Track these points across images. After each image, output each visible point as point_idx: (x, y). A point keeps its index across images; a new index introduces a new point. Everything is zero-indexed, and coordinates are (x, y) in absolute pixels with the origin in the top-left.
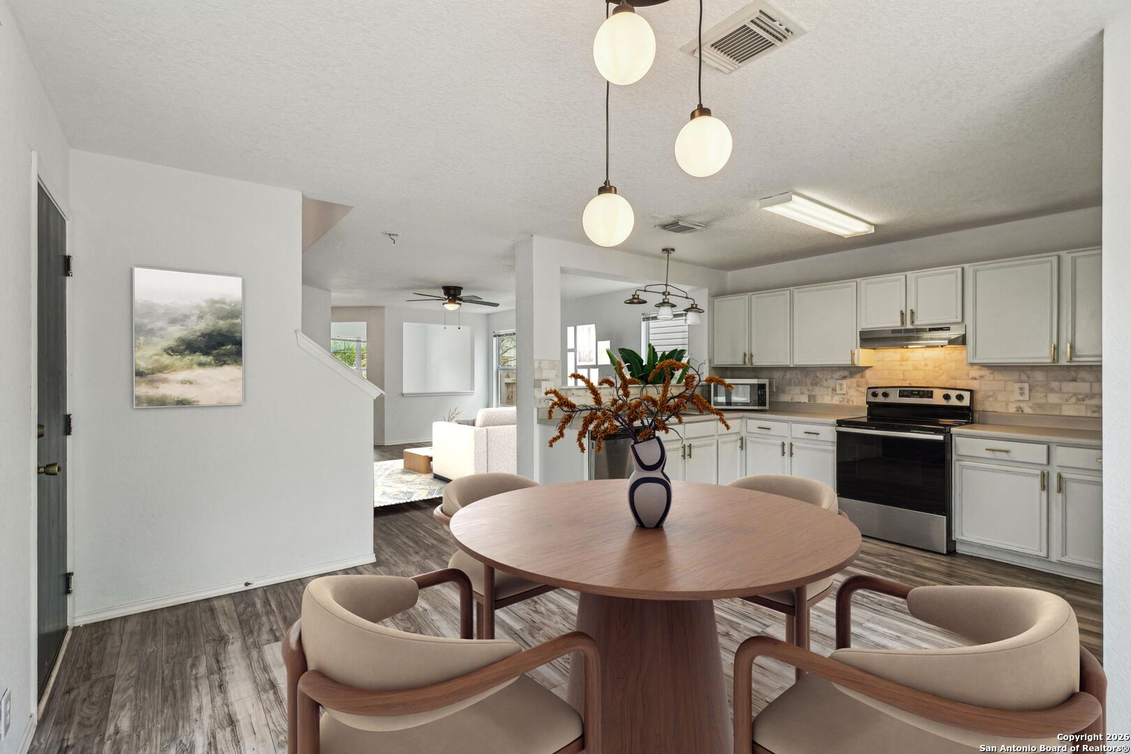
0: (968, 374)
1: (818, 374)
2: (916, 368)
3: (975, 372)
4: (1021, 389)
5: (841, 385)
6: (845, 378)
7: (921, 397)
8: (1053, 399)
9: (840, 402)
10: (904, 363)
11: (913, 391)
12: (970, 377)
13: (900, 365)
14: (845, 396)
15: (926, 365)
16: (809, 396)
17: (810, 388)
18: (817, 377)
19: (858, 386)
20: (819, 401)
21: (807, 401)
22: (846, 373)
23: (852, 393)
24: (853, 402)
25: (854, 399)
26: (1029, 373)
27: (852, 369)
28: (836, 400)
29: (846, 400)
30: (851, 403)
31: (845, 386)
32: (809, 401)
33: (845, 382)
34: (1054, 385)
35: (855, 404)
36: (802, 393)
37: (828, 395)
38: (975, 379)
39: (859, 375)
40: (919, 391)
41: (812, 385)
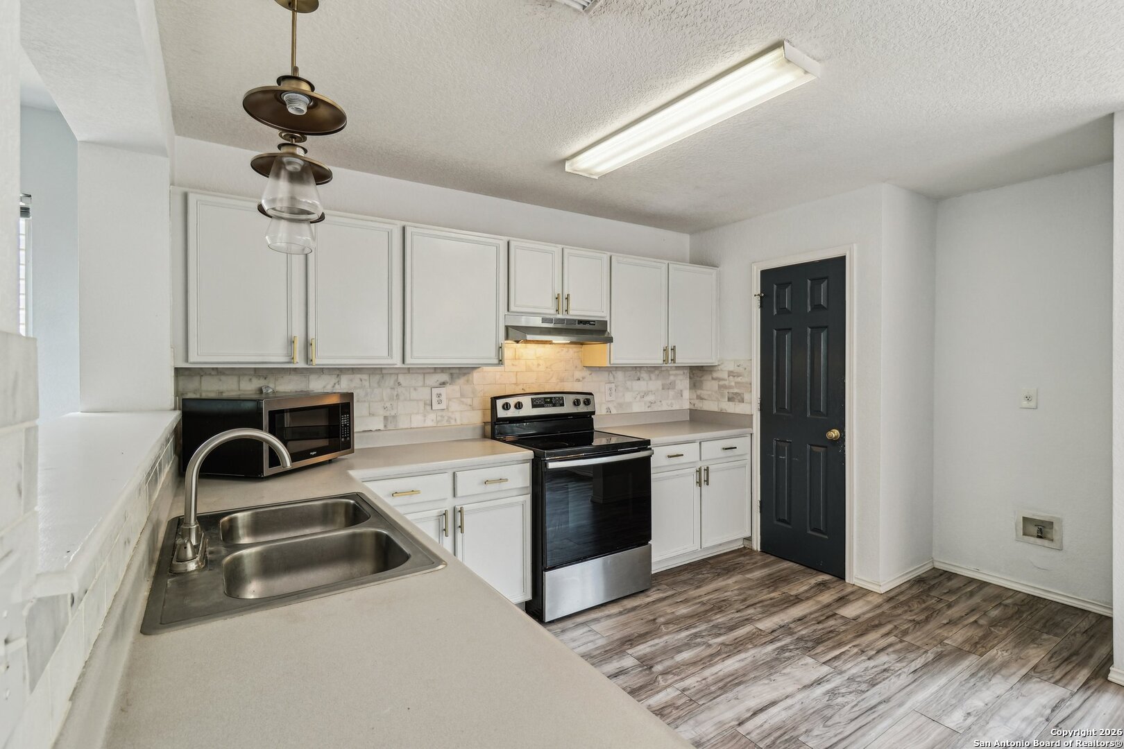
0: (573, 376)
1: (401, 378)
2: (529, 370)
3: (578, 374)
4: (610, 389)
5: (439, 395)
6: (443, 384)
7: (554, 405)
8: (628, 397)
9: (438, 422)
10: (516, 362)
11: (545, 398)
12: (575, 379)
13: (513, 365)
14: (444, 413)
15: (539, 365)
16: (386, 418)
17: (388, 405)
18: (399, 384)
19: (462, 395)
20: (403, 423)
21: (382, 427)
22: (444, 377)
23: (455, 406)
24: (456, 420)
25: (457, 416)
26: (614, 372)
27: (454, 371)
28: (430, 421)
29: (446, 418)
30: (453, 423)
31: (443, 398)
32: (385, 426)
33: (443, 390)
34: (629, 383)
35: (459, 422)
36: (371, 415)
37: (417, 413)
38: (578, 380)
39: (462, 380)
40: (551, 398)
41: (391, 399)
